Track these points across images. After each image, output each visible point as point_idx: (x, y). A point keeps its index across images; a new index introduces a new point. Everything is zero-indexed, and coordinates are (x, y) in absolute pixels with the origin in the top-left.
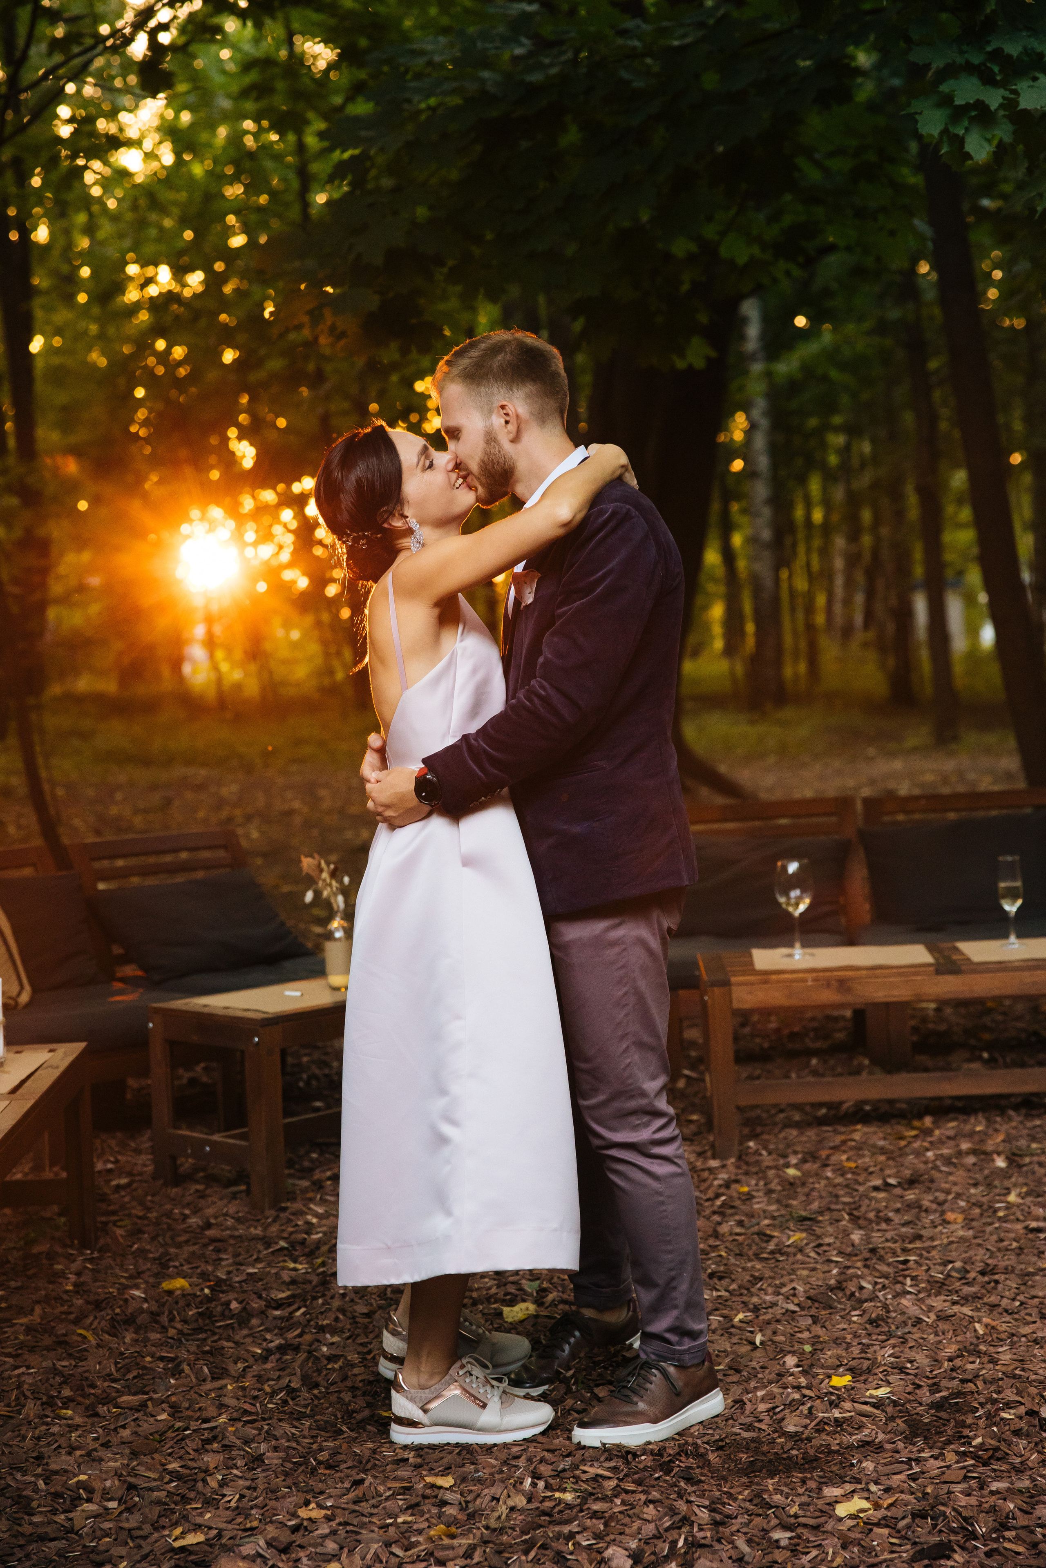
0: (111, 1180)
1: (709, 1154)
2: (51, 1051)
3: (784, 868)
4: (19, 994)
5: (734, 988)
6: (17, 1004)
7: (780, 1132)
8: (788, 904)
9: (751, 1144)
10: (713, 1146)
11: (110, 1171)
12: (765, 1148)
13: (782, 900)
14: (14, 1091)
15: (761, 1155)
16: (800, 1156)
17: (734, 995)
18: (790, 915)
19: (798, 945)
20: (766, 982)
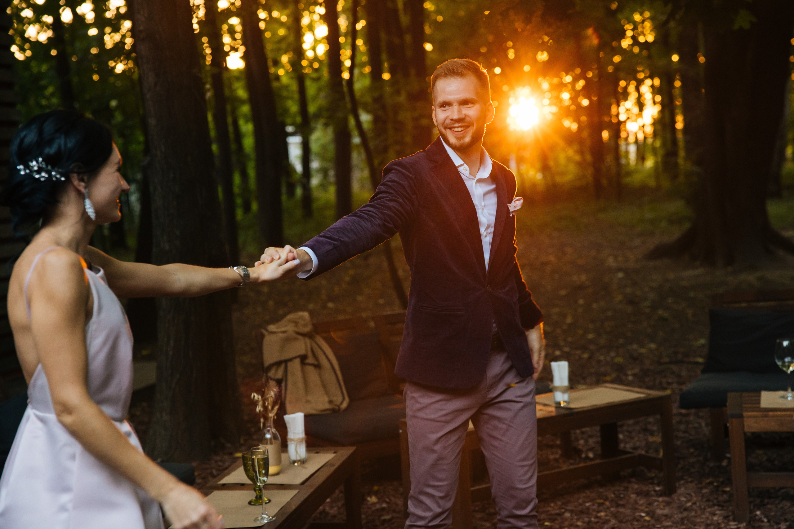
0: (382, 515)
1: (731, 518)
2: (335, 453)
3: (782, 344)
4: (342, 403)
5: (745, 419)
6: (339, 409)
7: (779, 503)
8: (784, 365)
9: (758, 513)
10: (733, 513)
11: (383, 509)
12: (766, 517)
13: (779, 363)
14: (303, 483)
15: (763, 522)
16: (788, 524)
17: (746, 424)
18: (785, 373)
19: (790, 390)
20: (766, 416)
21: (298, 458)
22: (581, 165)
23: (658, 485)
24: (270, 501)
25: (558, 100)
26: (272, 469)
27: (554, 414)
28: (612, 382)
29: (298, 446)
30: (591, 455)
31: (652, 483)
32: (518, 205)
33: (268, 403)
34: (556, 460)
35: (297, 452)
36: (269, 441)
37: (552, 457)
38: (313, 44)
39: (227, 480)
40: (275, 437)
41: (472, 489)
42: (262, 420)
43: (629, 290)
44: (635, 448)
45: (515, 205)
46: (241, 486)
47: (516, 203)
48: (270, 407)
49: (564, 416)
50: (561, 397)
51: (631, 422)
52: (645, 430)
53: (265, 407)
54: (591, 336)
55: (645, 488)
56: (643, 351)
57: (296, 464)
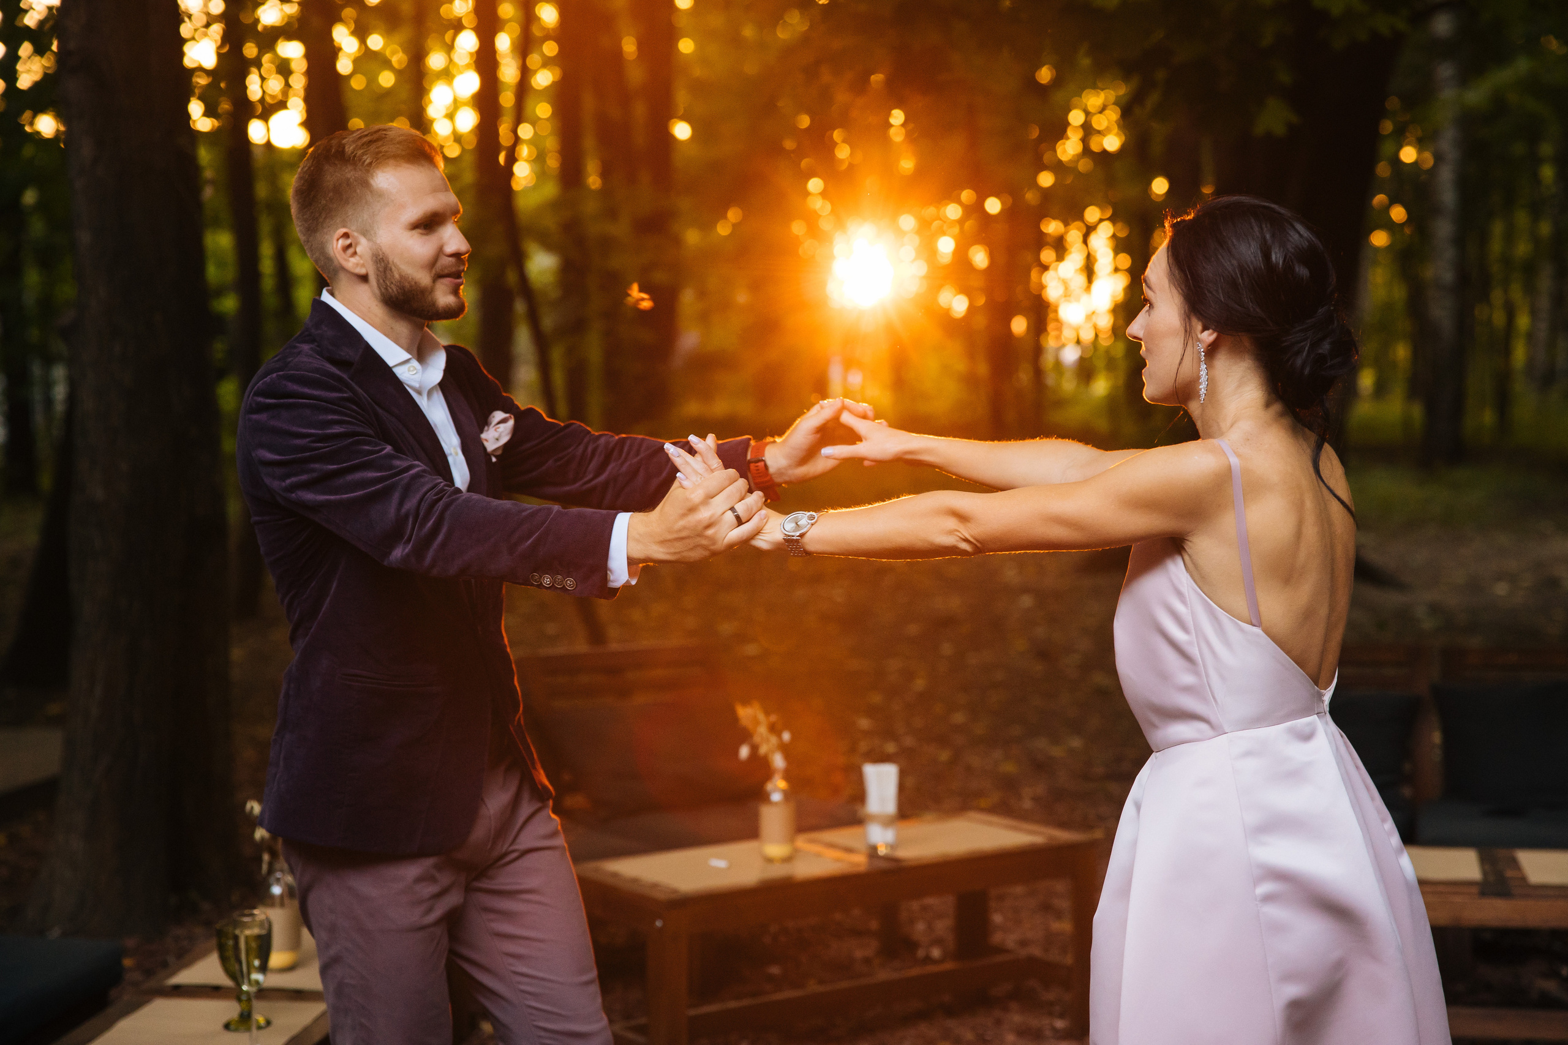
22: (970, 380)
23: (1061, 1016)
24: (268, 1023)
25: (929, 251)
26: (277, 959)
27: (863, 868)
28: (992, 810)
30: (936, 953)
31: (1051, 1014)
32: (503, 434)
34: (867, 961)
36: (278, 901)
37: (859, 954)
38: (452, 109)
39: (185, 977)
40: (290, 892)
41: (692, 1012)
42: (266, 857)
43: (1040, 631)
44: (1024, 943)
45: (496, 435)
46: (212, 991)
47: (498, 430)
49: (885, 873)
50: (881, 837)
51: (1019, 890)
52: (1047, 908)
54: (959, 718)
55: (1034, 1022)
56: (1057, 752)
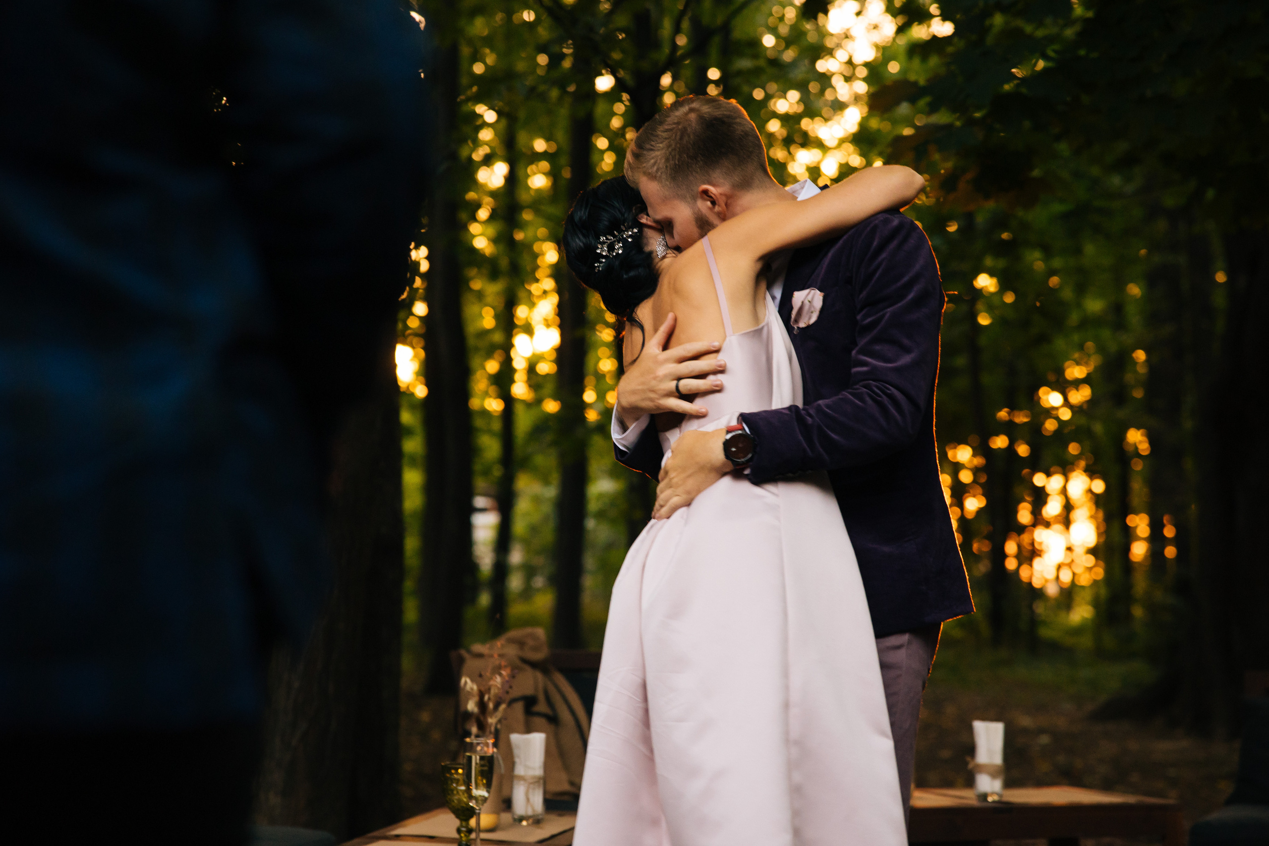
21: (530, 813)
29: (531, 791)
33: (489, 699)
35: (528, 800)
48: (491, 705)
49: (994, 810)
50: (988, 786)
53: (482, 705)
57: (524, 823)
